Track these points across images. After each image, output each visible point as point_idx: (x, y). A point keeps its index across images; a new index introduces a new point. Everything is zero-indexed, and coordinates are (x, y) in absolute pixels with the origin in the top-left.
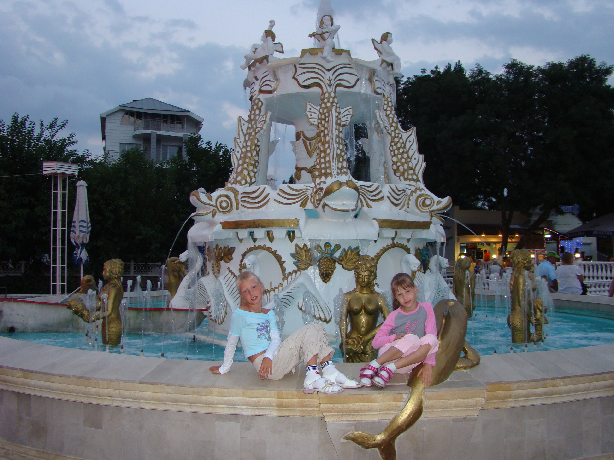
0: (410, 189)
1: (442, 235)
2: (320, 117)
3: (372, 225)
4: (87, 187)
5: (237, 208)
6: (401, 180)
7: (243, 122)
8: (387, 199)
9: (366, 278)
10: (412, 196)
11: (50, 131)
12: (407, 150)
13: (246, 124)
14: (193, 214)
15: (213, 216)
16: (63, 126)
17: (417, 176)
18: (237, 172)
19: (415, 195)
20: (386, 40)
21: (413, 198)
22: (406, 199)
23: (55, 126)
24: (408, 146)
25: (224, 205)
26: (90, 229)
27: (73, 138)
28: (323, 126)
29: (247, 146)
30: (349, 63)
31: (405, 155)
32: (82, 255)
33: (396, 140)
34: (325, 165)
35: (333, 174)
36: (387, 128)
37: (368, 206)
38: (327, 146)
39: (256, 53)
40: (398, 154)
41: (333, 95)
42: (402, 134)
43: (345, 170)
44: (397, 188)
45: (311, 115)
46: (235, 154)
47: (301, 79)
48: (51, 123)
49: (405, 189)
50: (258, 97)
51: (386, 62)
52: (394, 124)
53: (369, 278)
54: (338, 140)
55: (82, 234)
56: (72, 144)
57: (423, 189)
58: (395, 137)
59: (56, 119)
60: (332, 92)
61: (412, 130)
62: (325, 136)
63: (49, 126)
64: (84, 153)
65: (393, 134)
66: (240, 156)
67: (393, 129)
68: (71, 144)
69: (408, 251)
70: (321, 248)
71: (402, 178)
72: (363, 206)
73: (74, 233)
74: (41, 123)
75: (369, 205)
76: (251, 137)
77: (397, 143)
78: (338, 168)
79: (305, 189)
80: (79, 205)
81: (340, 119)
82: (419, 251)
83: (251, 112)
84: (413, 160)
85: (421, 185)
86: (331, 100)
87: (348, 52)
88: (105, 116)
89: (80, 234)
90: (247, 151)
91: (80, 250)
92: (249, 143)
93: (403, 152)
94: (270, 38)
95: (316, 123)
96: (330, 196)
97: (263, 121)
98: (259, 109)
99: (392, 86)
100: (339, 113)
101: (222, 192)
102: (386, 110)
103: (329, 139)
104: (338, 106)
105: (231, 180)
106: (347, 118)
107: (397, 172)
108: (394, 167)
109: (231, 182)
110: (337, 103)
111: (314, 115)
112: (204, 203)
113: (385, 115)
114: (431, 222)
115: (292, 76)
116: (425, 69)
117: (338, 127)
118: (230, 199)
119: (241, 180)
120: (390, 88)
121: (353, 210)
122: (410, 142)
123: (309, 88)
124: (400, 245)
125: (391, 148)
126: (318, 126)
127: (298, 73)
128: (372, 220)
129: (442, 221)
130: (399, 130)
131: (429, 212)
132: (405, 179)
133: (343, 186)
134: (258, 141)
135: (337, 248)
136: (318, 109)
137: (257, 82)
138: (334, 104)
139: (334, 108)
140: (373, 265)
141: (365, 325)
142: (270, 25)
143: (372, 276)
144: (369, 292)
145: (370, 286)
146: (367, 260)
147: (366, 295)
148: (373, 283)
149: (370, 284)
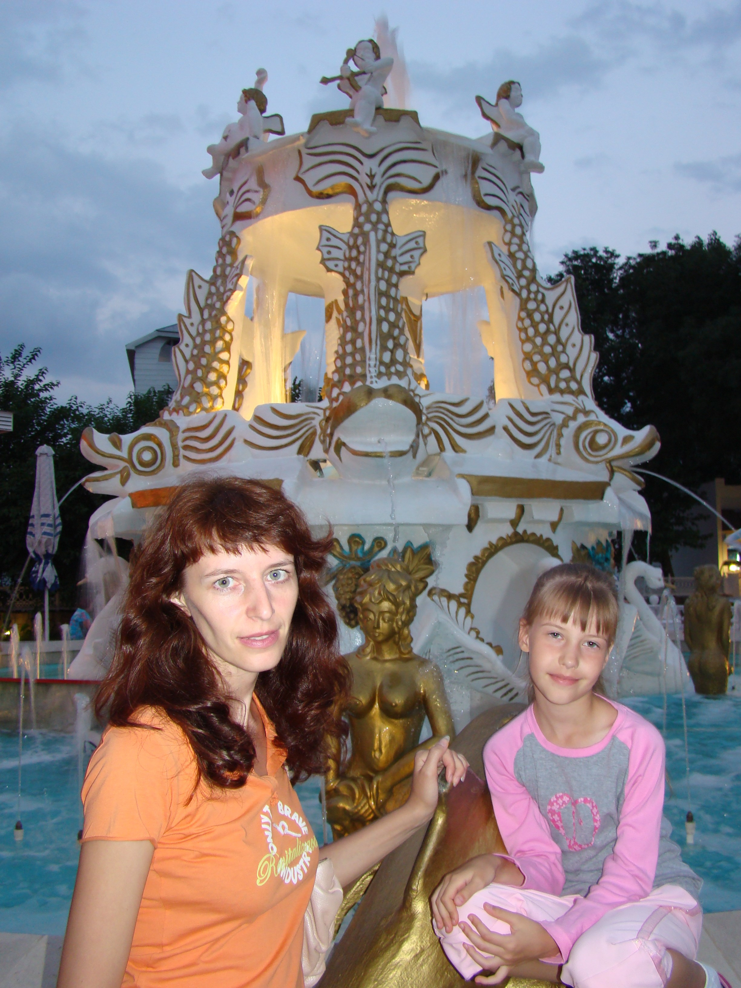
0: (562, 413)
1: (641, 516)
2: (347, 255)
3: (455, 490)
4: (54, 456)
5: (176, 464)
6: (542, 392)
7: (197, 282)
8: (503, 432)
9: (384, 620)
10: (567, 426)
11: (12, 366)
12: (557, 326)
13: (206, 287)
14: (84, 479)
15: (124, 482)
16: (34, 358)
17: (579, 383)
18: (183, 387)
19: (573, 425)
20: (507, 97)
21: (568, 432)
22: (551, 433)
23: (20, 358)
24: (557, 319)
25: (147, 456)
26: (59, 529)
27: (44, 375)
28: (353, 272)
29: (205, 331)
30: (419, 141)
31: (552, 339)
32: (45, 575)
33: (532, 305)
34: (354, 358)
35: (368, 376)
36: (510, 281)
37: (456, 448)
38: (359, 315)
39: (228, 140)
40: (535, 336)
41: (378, 206)
42: (545, 292)
43: (400, 368)
44: (527, 409)
45: (329, 253)
46: (181, 352)
47: (310, 178)
48: (14, 353)
49: (548, 410)
50: (232, 229)
51: (506, 140)
52: (526, 273)
53: (391, 620)
54: (384, 301)
55: (46, 538)
56: (52, 388)
57: (592, 411)
58: (528, 299)
59: (22, 346)
60: (376, 200)
61: (564, 285)
62: (356, 295)
63: (10, 359)
64: (69, 402)
65: (524, 294)
66: (192, 354)
67: (523, 282)
68: (49, 389)
70: (341, 547)
71: (543, 388)
72: (442, 449)
73: (32, 537)
75: (458, 446)
77: (533, 313)
78: (382, 363)
79: (308, 413)
80: (39, 488)
81: (395, 258)
82: (583, 553)
83: (217, 261)
84: (569, 349)
85: (590, 403)
86: (374, 217)
87: (413, 115)
88: (133, 348)
89: (42, 537)
90: (204, 343)
91: (42, 566)
92: (208, 326)
93: (548, 331)
94: (253, 104)
95: (341, 269)
96: (348, 423)
97: (236, 275)
98: (233, 253)
99: (527, 197)
100: (392, 246)
101: (145, 430)
102: (509, 244)
103: (364, 301)
104: (389, 230)
105: (172, 404)
106: (412, 257)
107: (533, 376)
108: (528, 366)
109: (171, 409)
110: (388, 225)
111: (336, 253)
112: (103, 455)
113: (506, 253)
114: (607, 484)
115: (294, 175)
116: (658, 242)
117: (386, 274)
118: (160, 445)
119: (190, 404)
120: (519, 199)
121: (401, 454)
122: (562, 308)
123: (329, 196)
124: (532, 538)
125: (520, 324)
126: (343, 275)
127: (305, 167)
128: (456, 478)
129: (638, 483)
130: (539, 285)
131: (607, 462)
132: (551, 391)
133: (375, 398)
134: (229, 320)
135: (378, 546)
136: (345, 238)
137: (231, 200)
138: (381, 226)
139: (380, 234)
140: (401, 585)
141: (383, 744)
142: (256, 78)
143: (402, 613)
144: (397, 656)
145: (397, 640)
146: (389, 571)
147: (388, 665)
148: (406, 632)
149: (397, 636)
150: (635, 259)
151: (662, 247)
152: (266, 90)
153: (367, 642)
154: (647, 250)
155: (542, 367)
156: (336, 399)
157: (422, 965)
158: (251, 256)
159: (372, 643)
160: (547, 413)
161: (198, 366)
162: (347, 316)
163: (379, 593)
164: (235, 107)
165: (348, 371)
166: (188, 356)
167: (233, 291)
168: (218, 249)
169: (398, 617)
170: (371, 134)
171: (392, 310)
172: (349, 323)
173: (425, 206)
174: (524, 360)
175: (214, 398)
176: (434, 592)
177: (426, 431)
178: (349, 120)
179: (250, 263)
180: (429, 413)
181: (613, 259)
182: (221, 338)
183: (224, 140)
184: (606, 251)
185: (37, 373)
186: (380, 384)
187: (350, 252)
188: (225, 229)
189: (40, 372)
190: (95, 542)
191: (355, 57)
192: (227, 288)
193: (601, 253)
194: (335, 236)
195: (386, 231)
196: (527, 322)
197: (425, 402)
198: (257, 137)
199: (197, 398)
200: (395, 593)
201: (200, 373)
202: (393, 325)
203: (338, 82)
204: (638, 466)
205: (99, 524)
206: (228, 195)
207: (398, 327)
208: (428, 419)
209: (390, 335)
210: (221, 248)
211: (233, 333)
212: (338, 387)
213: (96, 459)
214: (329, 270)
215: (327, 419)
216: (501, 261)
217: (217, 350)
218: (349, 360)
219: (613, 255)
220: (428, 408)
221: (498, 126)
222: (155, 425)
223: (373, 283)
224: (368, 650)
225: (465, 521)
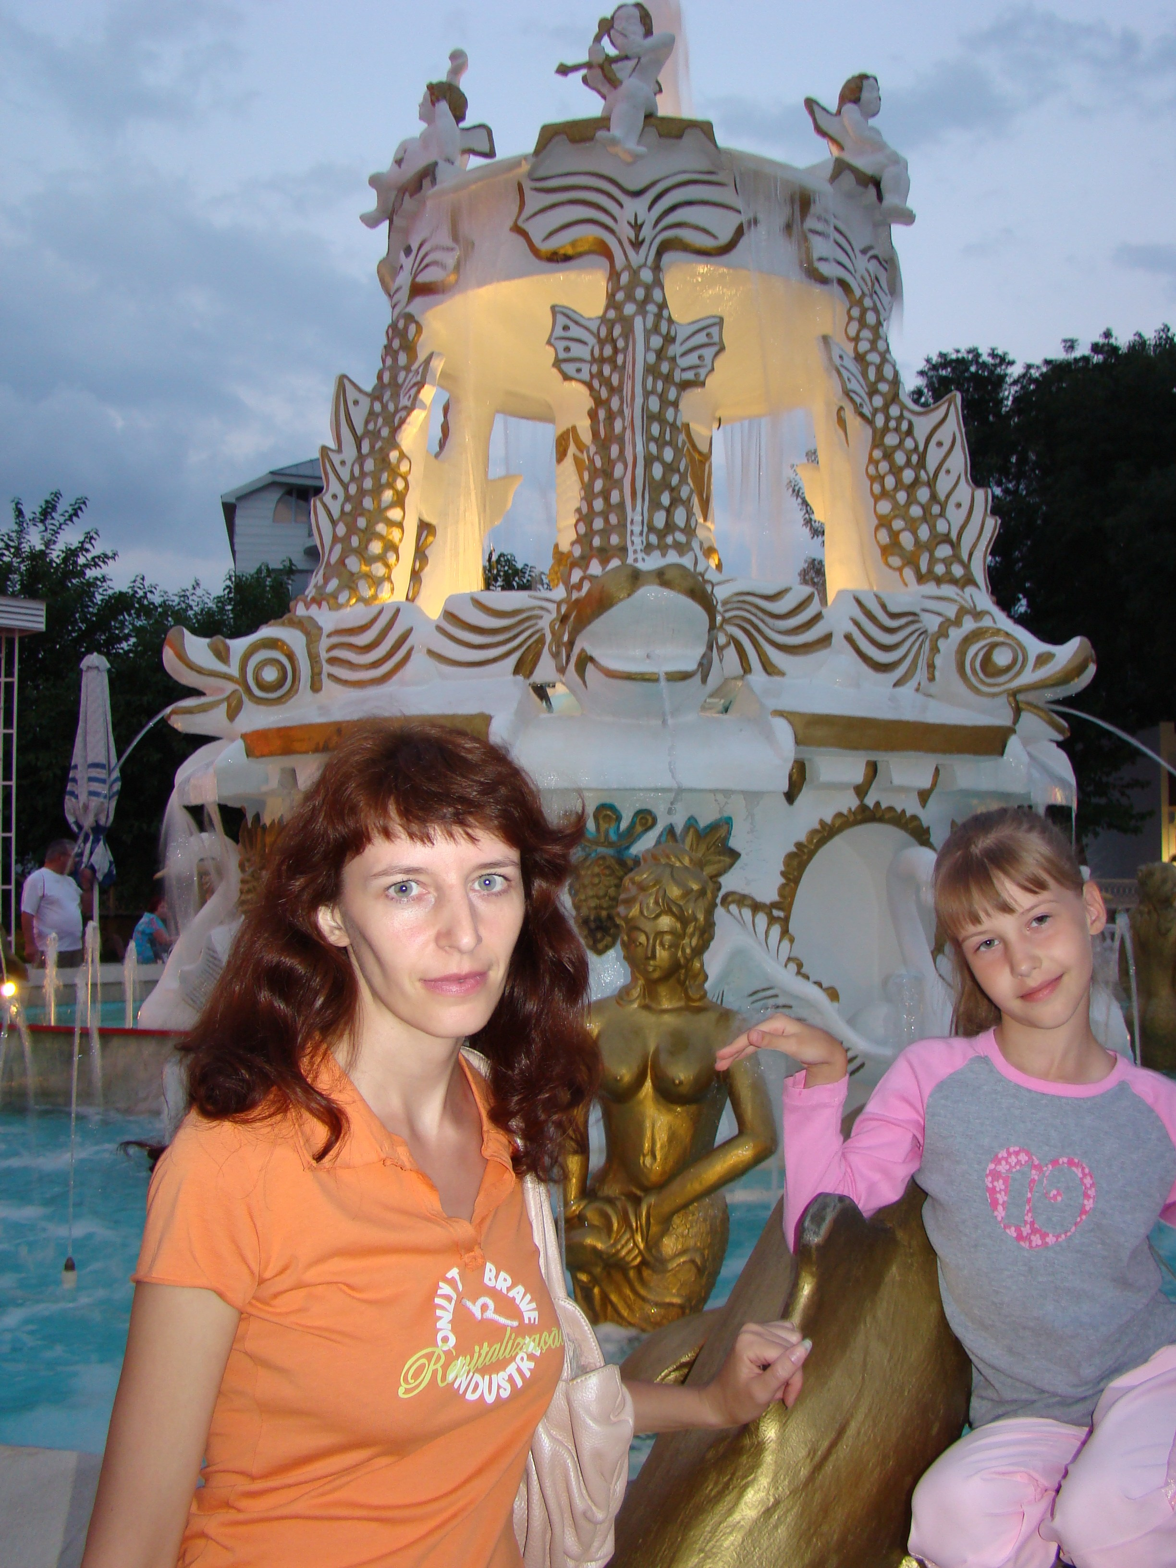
0: (939, 614)
1: (1062, 783)
2: (597, 354)
3: (769, 735)
4: (109, 671)
5: (316, 687)
6: (907, 580)
7: (351, 394)
8: (845, 643)
9: (662, 944)
10: (947, 636)
11: (41, 527)
12: (931, 475)
13: (365, 403)
14: (168, 710)
15: (232, 715)
16: (76, 515)
17: (966, 566)
18: (328, 563)
19: (956, 635)
20: (856, 101)
21: (948, 646)
22: (921, 646)
23: (54, 514)
24: (932, 463)
25: (270, 675)
26: (117, 786)
27: (93, 541)
28: (607, 382)
29: (364, 474)
30: (711, 169)
31: (923, 494)
32: (94, 859)
34: (607, 521)
35: (631, 550)
36: (858, 400)
37: (769, 668)
38: (615, 450)
39: (403, 166)
40: (896, 489)
41: (646, 275)
42: (914, 419)
43: (681, 537)
44: (884, 607)
45: (567, 349)
46: (325, 506)
47: (537, 229)
48: (44, 507)
49: (917, 610)
50: (408, 310)
51: (854, 171)
52: (883, 387)
53: (674, 946)
54: (655, 429)
55: (94, 802)
56: (104, 562)
57: (987, 612)
58: (886, 429)
59: (57, 495)
60: (645, 265)
61: (945, 406)
62: (611, 417)
63: (38, 515)
64: (132, 585)
65: (880, 420)
66: (343, 510)
67: (878, 401)
68: (101, 563)
69: (921, 836)
71: (908, 573)
72: (747, 669)
73: (73, 800)
74: (17, 507)
75: (772, 665)
76: (378, 445)
77: (894, 452)
78: (651, 529)
79: (532, 609)
80: (86, 721)
81: (673, 359)
83: (384, 361)
84: (951, 511)
85: (983, 599)
86: (640, 293)
87: (705, 129)
88: (233, 500)
89: (89, 800)
90: (362, 492)
91: (89, 845)
92: (369, 465)
93: (916, 482)
94: (443, 107)
95: (585, 376)
96: (598, 625)
97: (415, 384)
98: (410, 348)
99: (885, 265)
100: (669, 339)
101: (266, 632)
102: (856, 339)
103: (624, 429)
104: (665, 313)
105: (311, 592)
106: (700, 357)
107: (892, 554)
108: (884, 537)
109: (309, 599)
110: (663, 306)
111: (578, 350)
112: (200, 671)
113: (852, 354)
114: (1011, 731)
115: (510, 223)
116: (1076, 341)
117: (660, 385)
118: (291, 656)
119: (339, 589)
120: (873, 266)
121: (684, 676)
122: (940, 444)
123: (567, 258)
124: (887, 816)
125: (872, 470)
126: (590, 386)
127: (528, 211)
128: (770, 717)
129: (1058, 729)
130: (903, 407)
131: (1009, 695)
132: (921, 578)
133: (643, 585)
134: (402, 456)
135: (642, 825)
136: (594, 327)
137: (408, 263)
138: (652, 308)
139: (650, 319)
140: (692, 889)
141: (658, 1145)
142: (448, 65)
143: (692, 935)
144: (682, 1004)
145: (682, 977)
146: (672, 867)
147: (667, 1018)
148: (697, 965)
149: (683, 971)
150: (1038, 367)
151: (1083, 350)
152: (465, 84)
153: (634, 979)
154: (1059, 354)
155: (907, 540)
156: (579, 586)
157: (776, 1527)
158: (440, 354)
159: (641, 982)
160: (914, 614)
161: (352, 529)
162: (596, 453)
163: (656, 902)
164: (416, 111)
165: (597, 542)
166: (336, 514)
167: (410, 410)
168: (385, 342)
169: (686, 941)
170: (637, 157)
171: (670, 444)
172: (598, 463)
173: (722, 275)
174: (877, 529)
175: (378, 582)
176: (730, 899)
177: (722, 640)
178: (601, 134)
179: (438, 365)
180: (726, 611)
181: (1003, 367)
182: (391, 485)
183: (396, 167)
184: (993, 355)
185: (82, 539)
186: (651, 563)
187: (601, 350)
188: (397, 310)
189: (86, 537)
190: (184, 811)
191: (612, 32)
192: (401, 406)
193: (985, 358)
194: (577, 323)
195: (659, 316)
196: (884, 467)
197: (720, 593)
198: (450, 161)
199: (350, 582)
200: (681, 903)
201: (355, 541)
202: (670, 469)
203: (583, 72)
204: (1057, 702)
205: (192, 781)
206: (402, 254)
207: (679, 471)
208: (725, 620)
209: (665, 484)
210: (390, 341)
211: (410, 478)
212: (580, 567)
213: (187, 678)
214: (566, 377)
215: (564, 619)
216: (842, 366)
217: (383, 505)
218: (598, 524)
219: (1003, 360)
220: (725, 603)
221: (841, 147)
222: (283, 624)
223: (639, 400)
224: (636, 993)
225: (785, 787)
